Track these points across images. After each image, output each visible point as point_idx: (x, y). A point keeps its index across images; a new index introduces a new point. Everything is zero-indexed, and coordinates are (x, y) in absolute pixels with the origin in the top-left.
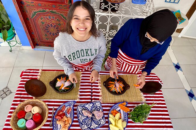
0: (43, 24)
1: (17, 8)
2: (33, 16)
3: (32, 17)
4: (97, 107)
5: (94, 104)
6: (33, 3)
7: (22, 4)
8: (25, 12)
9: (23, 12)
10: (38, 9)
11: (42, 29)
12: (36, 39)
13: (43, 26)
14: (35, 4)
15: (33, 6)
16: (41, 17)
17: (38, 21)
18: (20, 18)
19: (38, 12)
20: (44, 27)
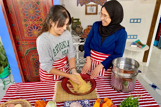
0: (34, 60)
1: (14, 47)
2: (26, 53)
3: (25, 55)
4: (85, 105)
5: (83, 102)
6: (27, 42)
7: (18, 44)
8: (20, 51)
9: (19, 51)
10: (30, 47)
11: (33, 65)
12: (28, 76)
13: (34, 62)
14: (28, 43)
15: (27, 45)
16: (32, 54)
17: (29, 58)
18: (16, 56)
19: (30, 50)
20: (34, 64)
